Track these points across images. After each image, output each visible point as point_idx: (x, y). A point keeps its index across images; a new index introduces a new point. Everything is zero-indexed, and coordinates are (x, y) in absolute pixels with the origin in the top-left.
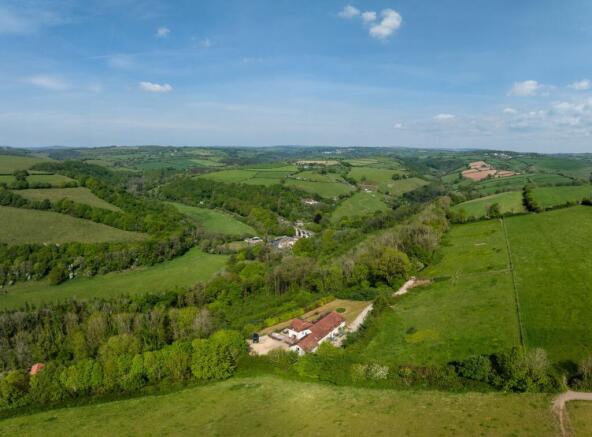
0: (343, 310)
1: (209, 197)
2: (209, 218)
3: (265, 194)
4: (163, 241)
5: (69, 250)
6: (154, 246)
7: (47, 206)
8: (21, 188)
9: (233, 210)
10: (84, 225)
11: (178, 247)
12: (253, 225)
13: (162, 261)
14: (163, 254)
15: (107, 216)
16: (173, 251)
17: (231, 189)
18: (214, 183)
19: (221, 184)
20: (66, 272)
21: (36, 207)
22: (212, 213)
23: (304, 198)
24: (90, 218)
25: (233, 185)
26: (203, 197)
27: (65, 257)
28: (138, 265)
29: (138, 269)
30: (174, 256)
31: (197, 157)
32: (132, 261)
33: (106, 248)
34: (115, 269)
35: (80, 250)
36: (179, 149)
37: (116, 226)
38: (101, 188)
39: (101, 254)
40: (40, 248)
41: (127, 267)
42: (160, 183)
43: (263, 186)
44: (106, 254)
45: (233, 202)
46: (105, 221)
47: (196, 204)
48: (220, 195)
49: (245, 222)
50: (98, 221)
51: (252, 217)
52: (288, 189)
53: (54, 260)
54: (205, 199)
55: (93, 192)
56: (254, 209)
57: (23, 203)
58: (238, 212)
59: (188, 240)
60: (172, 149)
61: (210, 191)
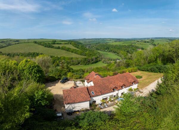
0: (141, 77)
1: (109, 49)
2: (108, 54)
3: (126, 47)
4: (90, 58)
5: (61, 58)
6: (87, 59)
7: (59, 48)
8: (53, 44)
9: (115, 52)
10: (68, 53)
11: (95, 60)
12: (121, 56)
13: (89, 64)
14: (89, 62)
15: (75, 51)
16: (93, 62)
17: (115, 47)
18: (110, 45)
19: (113, 45)
20: (59, 64)
21: (56, 48)
22: (109, 53)
23: (138, 49)
24: (70, 51)
25: (116, 45)
26: (107, 49)
27: (60, 60)
28: (81, 64)
29: (81, 65)
30: (93, 63)
31: (108, 40)
32: (79, 63)
33: (72, 58)
34: (73, 65)
35: (64, 58)
36: (103, 39)
37: (77, 54)
38: (75, 45)
39: (70, 60)
40: (53, 57)
41: (77, 65)
42: (95, 46)
43: (125, 45)
44: (71, 60)
45: (116, 50)
46: (74, 52)
47: (105, 51)
48: (112, 48)
49: (118, 55)
50: (72, 52)
51: (120, 54)
52: (133, 46)
53: (57, 60)
54: (107, 50)
55: (73, 45)
56: (121, 52)
57: (53, 47)
58: (117, 53)
59: (98, 59)
60: (101, 39)
61: (109, 47)
